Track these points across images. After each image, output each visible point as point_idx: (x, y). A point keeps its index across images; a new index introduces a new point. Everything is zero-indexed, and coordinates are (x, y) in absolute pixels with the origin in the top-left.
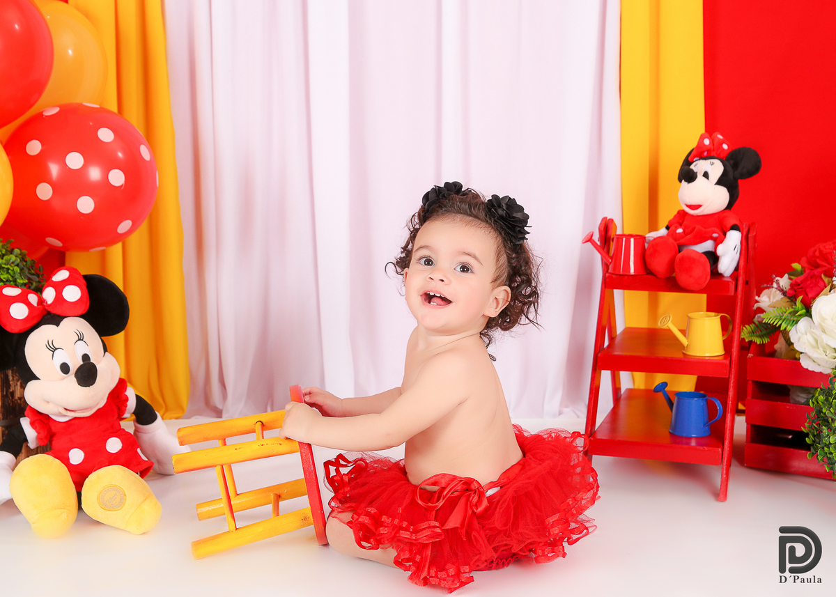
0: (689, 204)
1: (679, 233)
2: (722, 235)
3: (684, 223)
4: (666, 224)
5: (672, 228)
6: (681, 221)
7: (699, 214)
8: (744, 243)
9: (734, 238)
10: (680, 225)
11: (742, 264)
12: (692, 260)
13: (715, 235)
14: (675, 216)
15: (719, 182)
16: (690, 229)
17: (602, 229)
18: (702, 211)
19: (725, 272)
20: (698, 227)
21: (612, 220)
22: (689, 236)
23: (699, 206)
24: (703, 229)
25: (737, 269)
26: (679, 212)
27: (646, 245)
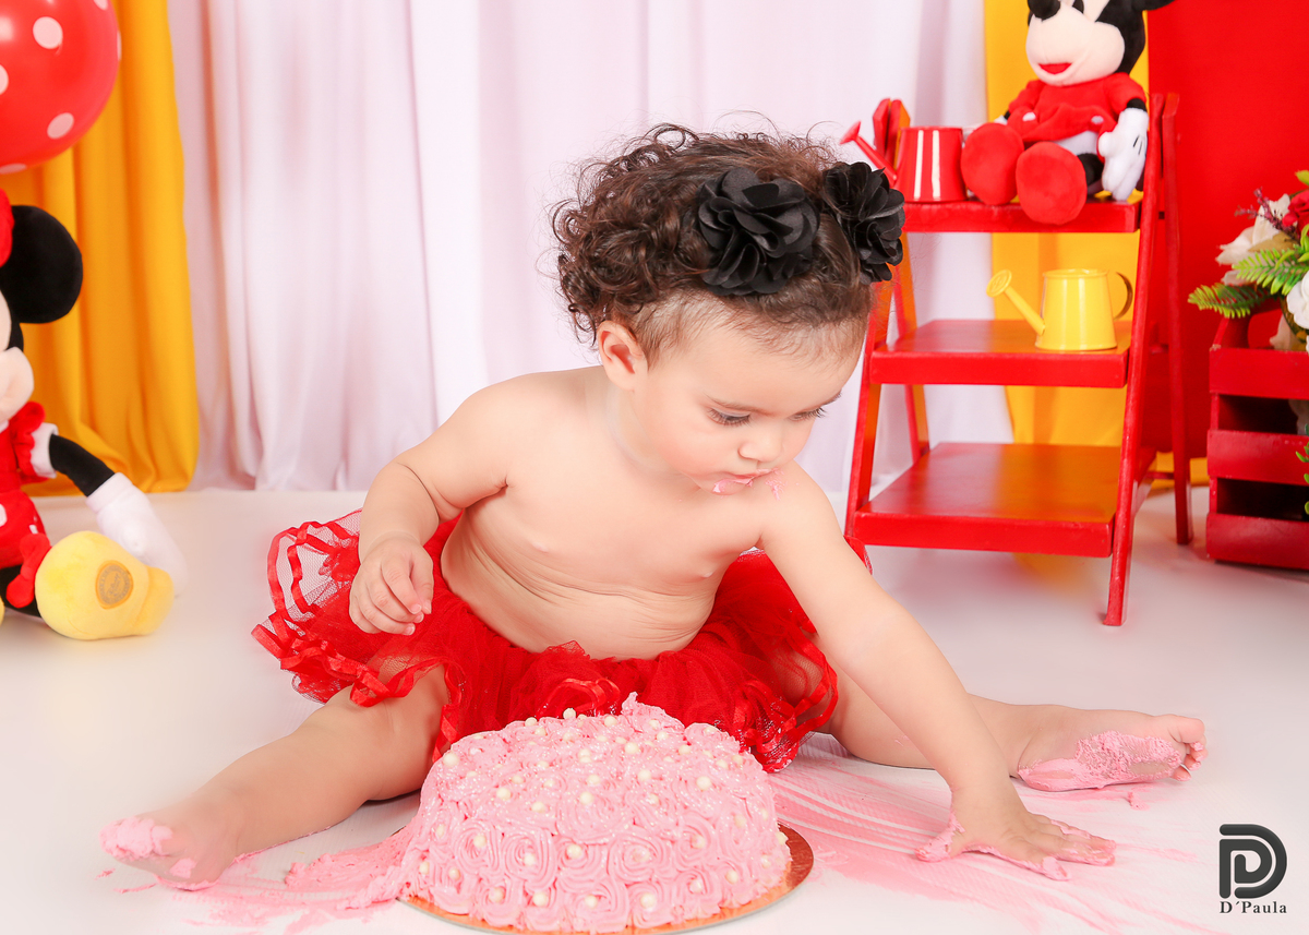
0: (1045, 62)
1: (1028, 122)
2: (1110, 119)
3: (1041, 102)
4: (1005, 109)
5: (1015, 114)
6: (1033, 102)
7: (1066, 83)
8: (1155, 134)
9: (1134, 123)
10: (1032, 108)
11: (1151, 173)
12: (1048, 162)
13: (1097, 120)
14: (1022, 94)
15: (1105, 17)
16: (1049, 111)
17: (879, 118)
18: (1072, 76)
19: (1117, 188)
20: (1063, 106)
21: (898, 103)
22: (1047, 123)
23: (1066, 66)
24: (1074, 109)
25: (1140, 186)
26: (1029, 85)
27: (963, 145)
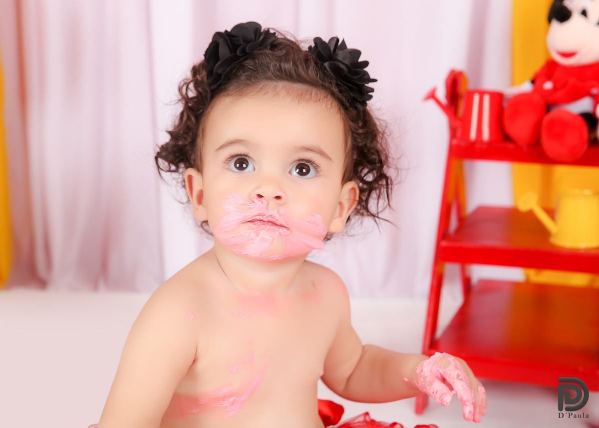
0: (561, 51)
1: (548, 89)
3: (554, 75)
5: (538, 82)
6: (550, 74)
10: (549, 79)
12: (564, 124)
13: (594, 91)
14: (542, 68)
16: (563, 83)
18: (576, 61)
20: (572, 80)
21: (461, 74)
22: (561, 93)
23: (573, 54)
24: (579, 83)
27: (505, 105)
